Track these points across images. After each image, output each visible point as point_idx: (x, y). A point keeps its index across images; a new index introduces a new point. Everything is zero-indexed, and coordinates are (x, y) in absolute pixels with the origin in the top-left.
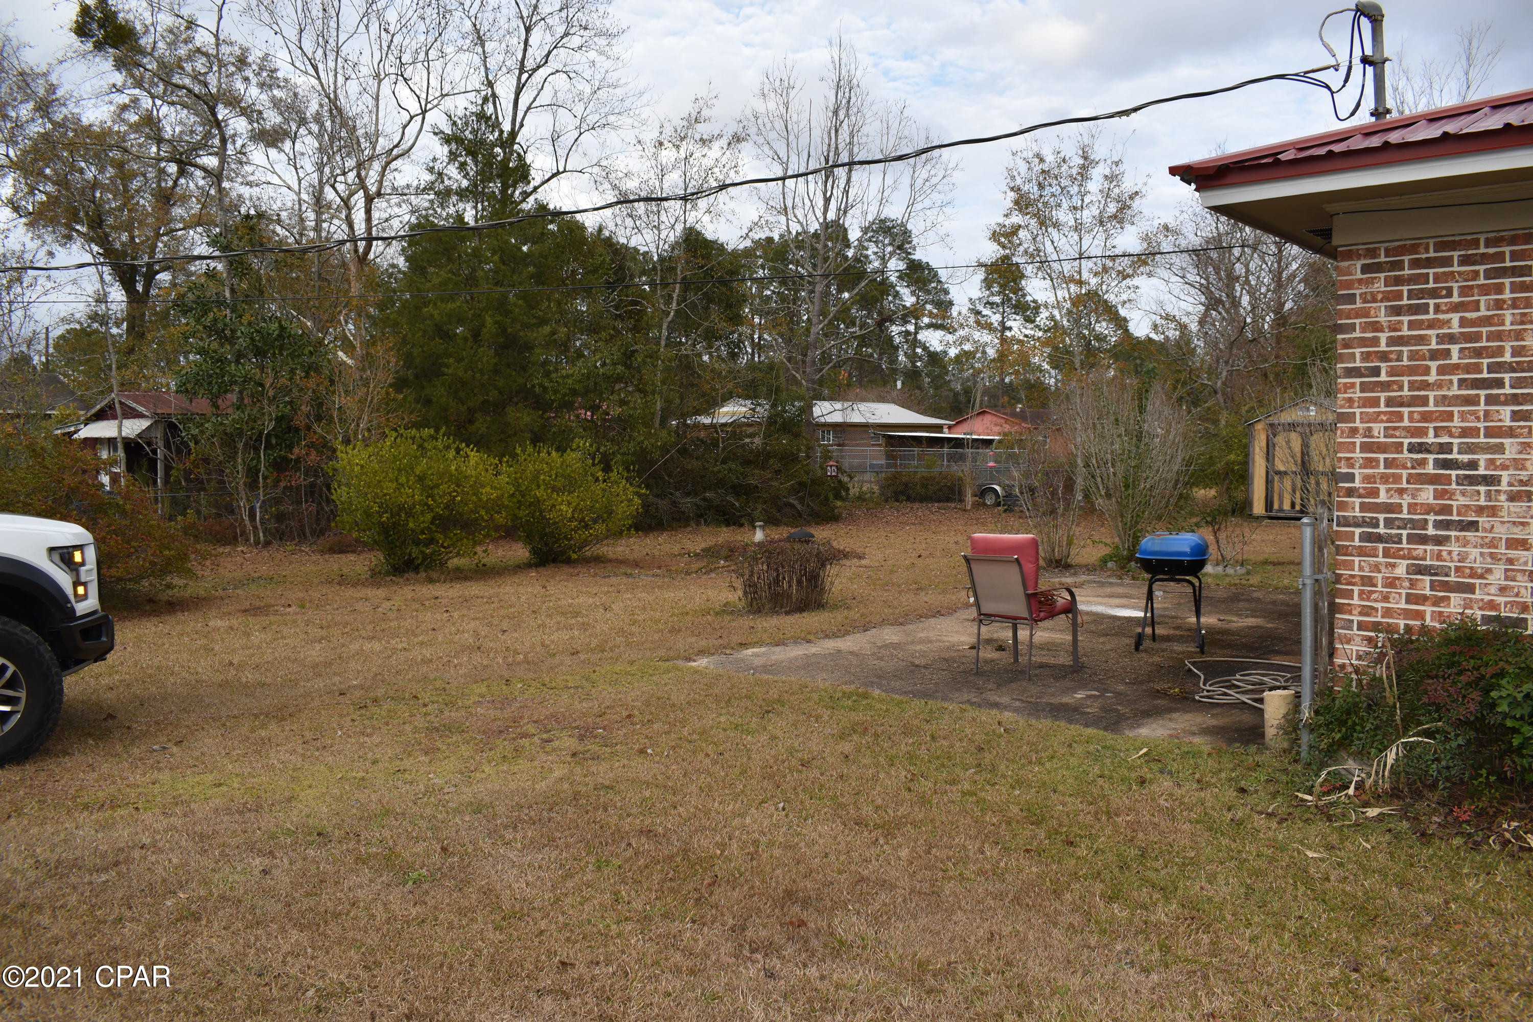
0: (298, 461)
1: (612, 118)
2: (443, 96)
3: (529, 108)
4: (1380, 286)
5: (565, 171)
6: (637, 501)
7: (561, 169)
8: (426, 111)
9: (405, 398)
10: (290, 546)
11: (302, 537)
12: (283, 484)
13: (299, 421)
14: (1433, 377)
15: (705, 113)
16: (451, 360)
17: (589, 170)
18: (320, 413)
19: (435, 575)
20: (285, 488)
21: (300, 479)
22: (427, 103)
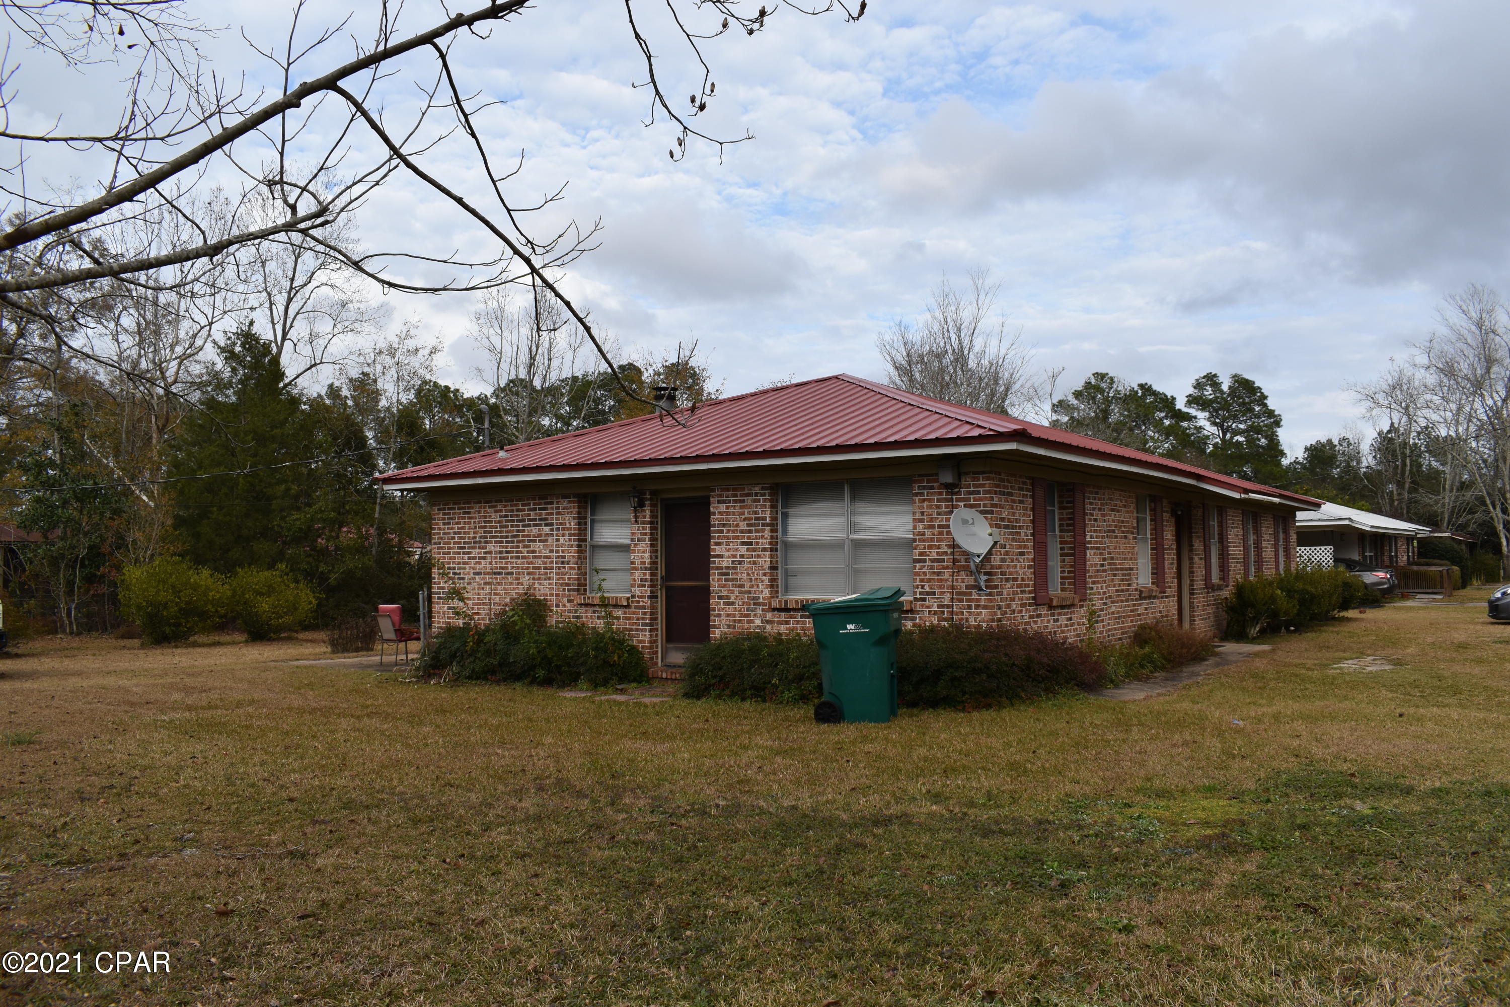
0: (103, 576)
1: (356, 325)
2: (225, 312)
3: (298, 313)
4: (441, 516)
5: (321, 363)
6: (314, 602)
7: (318, 361)
8: (212, 323)
9: (180, 534)
10: (95, 634)
11: (105, 630)
12: (92, 592)
13: (106, 549)
14: (452, 546)
15: (412, 332)
16: (215, 509)
17: (341, 362)
18: (121, 543)
19: (179, 644)
20: (93, 595)
21: (104, 589)
22: (213, 317)
